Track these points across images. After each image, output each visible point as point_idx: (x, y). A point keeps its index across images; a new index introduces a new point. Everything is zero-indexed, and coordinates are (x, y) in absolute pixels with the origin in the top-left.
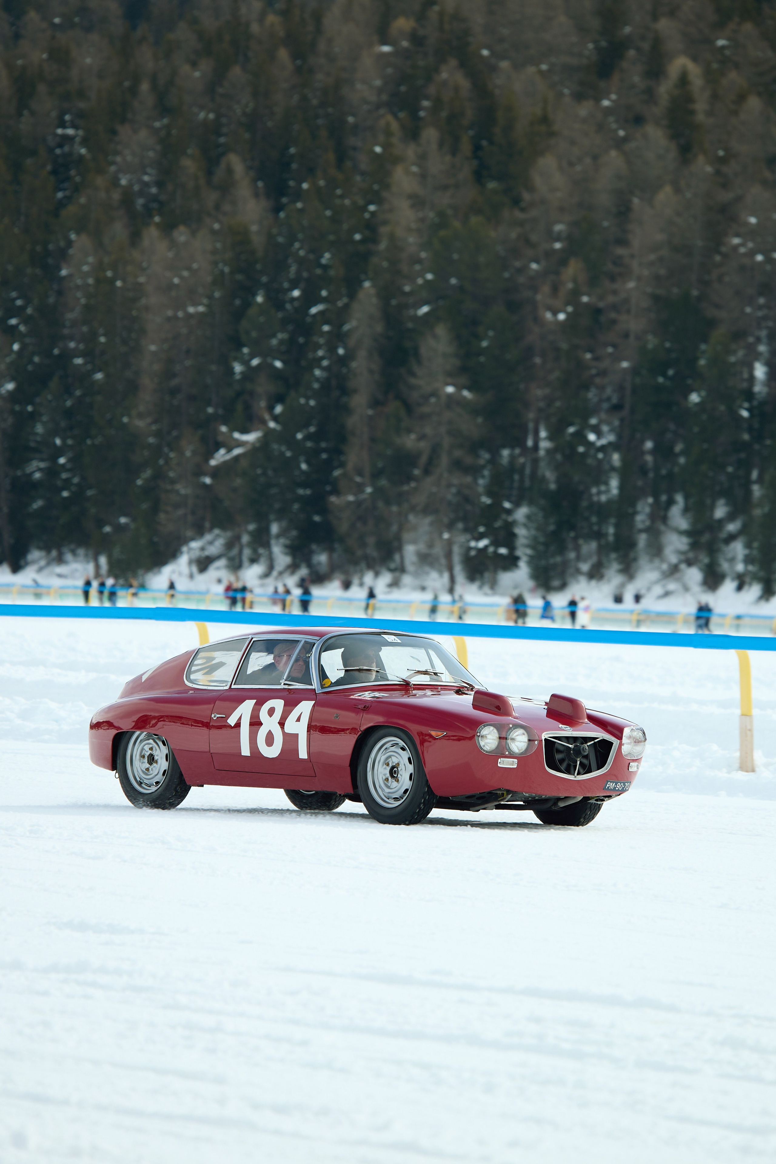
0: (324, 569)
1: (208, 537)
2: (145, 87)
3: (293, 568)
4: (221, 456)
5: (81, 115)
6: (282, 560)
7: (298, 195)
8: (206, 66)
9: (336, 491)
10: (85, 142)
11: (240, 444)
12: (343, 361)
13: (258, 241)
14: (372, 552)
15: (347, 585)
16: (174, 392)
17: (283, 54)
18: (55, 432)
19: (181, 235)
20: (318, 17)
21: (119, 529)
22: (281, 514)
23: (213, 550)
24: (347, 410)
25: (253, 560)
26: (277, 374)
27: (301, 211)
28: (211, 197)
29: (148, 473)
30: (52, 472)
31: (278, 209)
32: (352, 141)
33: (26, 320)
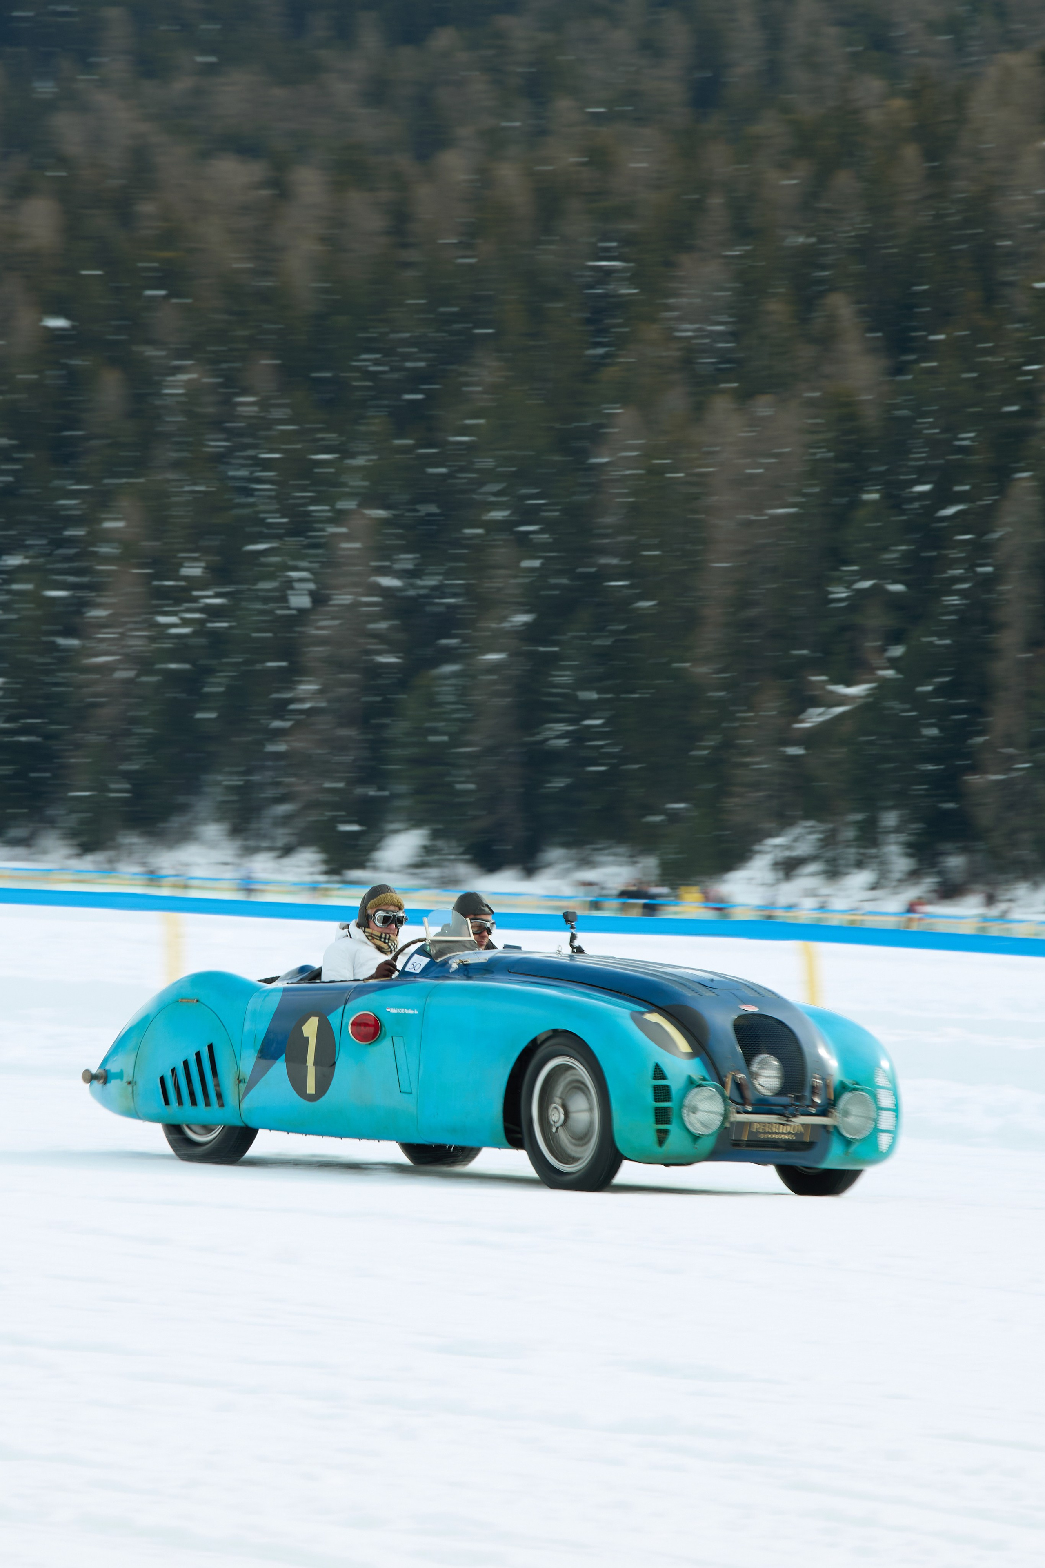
0: (957, 877)
1: (797, 831)
2: (716, 201)
3: (914, 875)
4: (814, 717)
5: (628, 241)
6: (901, 864)
7: (928, 350)
8: (803, 169)
9: (974, 769)
10: (634, 279)
11: (842, 700)
12: (988, 582)
13: (871, 416)
14: (1026, 853)
15: (991, 900)
16: (750, 625)
17: (911, 152)
18: (584, 683)
19: (763, 407)
20: (959, 100)
21: (674, 817)
22: (900, 799)
23: (803, 849)
24: (990, 652)
25: (860, 864)
26: (895, 603)
27: (931, 371)
28: (806, 353)
29: (711, 741)
30: (579, 737)
31: (900, 369)
32: (1006, 274)
33: (549, 526)
